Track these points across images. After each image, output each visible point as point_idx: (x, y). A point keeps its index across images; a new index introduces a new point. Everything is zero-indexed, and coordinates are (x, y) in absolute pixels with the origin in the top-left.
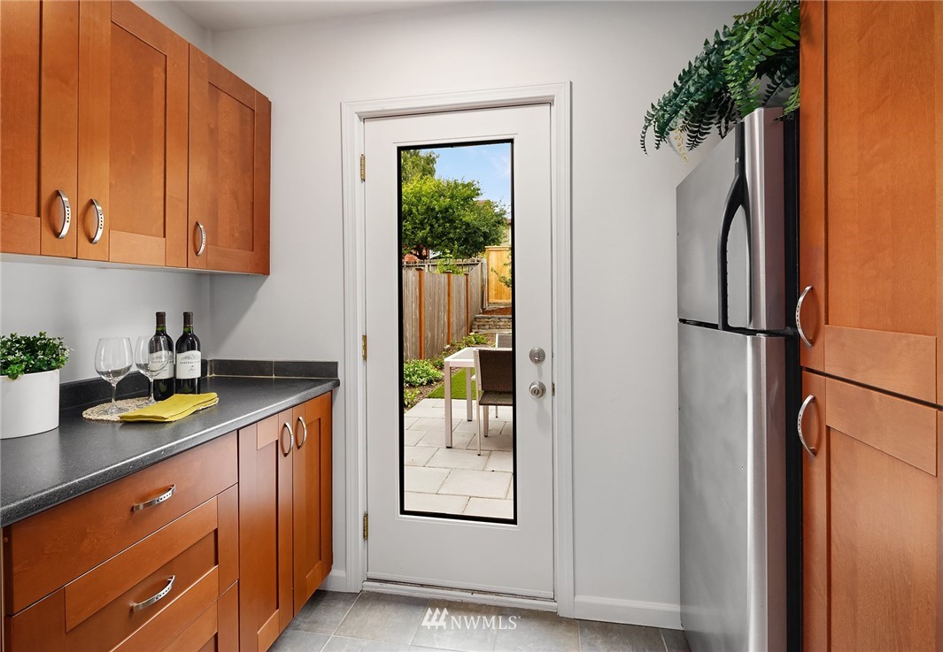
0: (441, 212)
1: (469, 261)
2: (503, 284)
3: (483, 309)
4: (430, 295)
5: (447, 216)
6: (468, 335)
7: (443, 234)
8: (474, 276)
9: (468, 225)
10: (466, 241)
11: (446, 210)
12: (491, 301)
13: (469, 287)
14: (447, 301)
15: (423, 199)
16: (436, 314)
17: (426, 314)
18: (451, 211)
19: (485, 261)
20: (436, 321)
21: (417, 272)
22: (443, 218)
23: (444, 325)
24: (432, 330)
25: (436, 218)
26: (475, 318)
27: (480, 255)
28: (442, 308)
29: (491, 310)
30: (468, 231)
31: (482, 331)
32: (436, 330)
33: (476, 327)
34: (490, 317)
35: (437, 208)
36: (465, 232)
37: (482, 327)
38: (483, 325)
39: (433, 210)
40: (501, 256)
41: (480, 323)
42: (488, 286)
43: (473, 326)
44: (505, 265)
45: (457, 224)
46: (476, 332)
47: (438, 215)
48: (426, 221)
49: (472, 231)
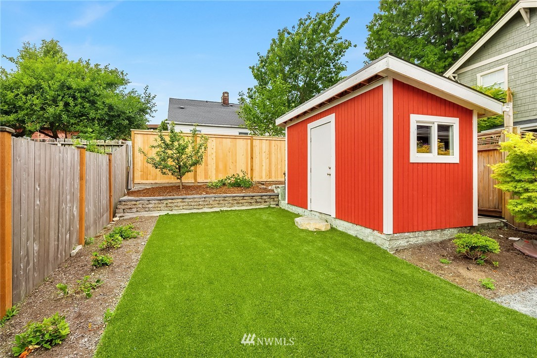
0: (80, 91)
1: (113, 142)
2: (150, 166)
3: (128, 190)
5: (88, 96)
6: (111, 220)
8: (119, 157)
9: (111, 108)
10: (109, 122)
11: (86, 90)
12: (136, 181)
13: (113, 169)
14: (77, 186)
15: (56, 75)
18: (92, 92)
19: (130, 143)
22: (83, 98)
23: (72, 220)
25: (75, 98)
26: (121, 202)
28: (68, 197)
29: (138, 191)
30: (112, 113)
31: (128, 216)
32: (52, 233)
33: (121, 211)
34: (137, 198)
35: (74, 86)
36: (108, 114)
37: (129, 211)
38: (130, 208)
39: (69, 88)
40: (147, 140)
41: (126, 207)
42: (133, 168)
43: (117, 211)
44: (153, 147)
45: (99, 104)
46: (121, 217)
47: (76, 94)
48: (60, 98)
49: (116, 113)
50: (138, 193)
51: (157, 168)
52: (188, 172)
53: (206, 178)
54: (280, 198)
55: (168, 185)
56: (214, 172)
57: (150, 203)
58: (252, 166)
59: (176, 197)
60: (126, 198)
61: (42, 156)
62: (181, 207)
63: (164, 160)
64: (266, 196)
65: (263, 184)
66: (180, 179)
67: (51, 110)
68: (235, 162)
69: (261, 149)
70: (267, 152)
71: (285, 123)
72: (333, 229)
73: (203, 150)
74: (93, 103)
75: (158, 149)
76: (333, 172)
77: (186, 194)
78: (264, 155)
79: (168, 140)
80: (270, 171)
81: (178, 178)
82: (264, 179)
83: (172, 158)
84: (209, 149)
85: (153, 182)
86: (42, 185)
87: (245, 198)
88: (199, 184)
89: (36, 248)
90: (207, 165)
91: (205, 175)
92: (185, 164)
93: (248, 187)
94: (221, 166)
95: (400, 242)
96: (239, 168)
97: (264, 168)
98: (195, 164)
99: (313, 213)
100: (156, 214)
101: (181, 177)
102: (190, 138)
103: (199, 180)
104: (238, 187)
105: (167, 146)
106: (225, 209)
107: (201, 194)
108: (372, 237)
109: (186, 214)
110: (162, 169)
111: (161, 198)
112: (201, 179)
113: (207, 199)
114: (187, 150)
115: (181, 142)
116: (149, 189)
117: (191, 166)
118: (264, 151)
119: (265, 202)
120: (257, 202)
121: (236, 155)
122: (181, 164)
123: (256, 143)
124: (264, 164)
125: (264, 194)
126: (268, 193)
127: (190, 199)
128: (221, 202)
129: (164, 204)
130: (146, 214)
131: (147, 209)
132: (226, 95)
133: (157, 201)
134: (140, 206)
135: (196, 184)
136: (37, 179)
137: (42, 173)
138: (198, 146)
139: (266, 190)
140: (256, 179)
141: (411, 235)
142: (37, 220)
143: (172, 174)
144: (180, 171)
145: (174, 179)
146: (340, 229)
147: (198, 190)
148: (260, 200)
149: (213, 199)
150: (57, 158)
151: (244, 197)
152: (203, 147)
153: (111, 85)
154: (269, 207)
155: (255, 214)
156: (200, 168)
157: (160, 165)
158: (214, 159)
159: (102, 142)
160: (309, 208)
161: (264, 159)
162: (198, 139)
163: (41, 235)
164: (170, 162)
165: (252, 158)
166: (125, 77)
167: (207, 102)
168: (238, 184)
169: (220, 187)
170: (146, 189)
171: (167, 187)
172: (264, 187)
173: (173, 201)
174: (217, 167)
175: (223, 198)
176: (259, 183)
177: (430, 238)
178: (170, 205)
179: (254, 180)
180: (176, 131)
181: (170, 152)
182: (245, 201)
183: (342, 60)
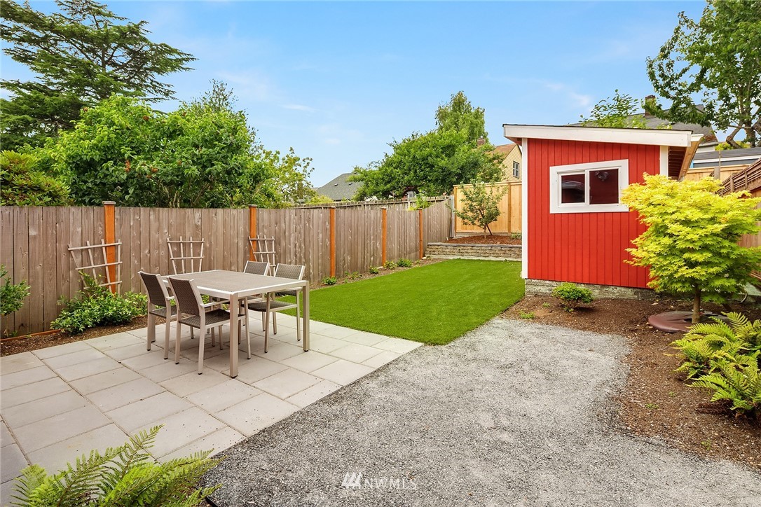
3: (450, 237)
6: (421, 258)
12: (457, 230)
13: (425, 219)
19: (453, 197)
20: (361, 247)
23: (376, 250)
26: (428, 245)
28: (372, 237)
31: (433, 257)
32: (360, 254)
33: (428, 252)
37: (433, 253)
38: (434, 251)
41: (432, 249)
46: (428, 257)
50: (457, 241)
61: (353, 216)
62: (470, 254)
66: (486, 229)
67: (406, 178)
86: (353, 230)
89: (349, 259)
100: (451, 257)
106: (510, 259)
107: (488, 243)
109: (472, 260)
112: (515, 229)
113: (493, 248)
129: (458, 250)
130: (444, 257)
133: (453, 247)
134: (441, 250)
135: (509, 235)
136: (350, 227)
137: (353, 223)
142: (350, 246)
150: (363, 216)
163: (353, 253)
170: (464, 238)
173: (465, 248)
178: (461, 251)
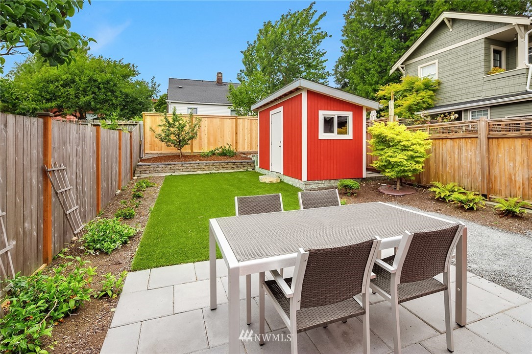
0: (103, 83)
1: (129, 122)
2: (158, 140)
3: (140, 158)
4: (105, 149)
5: (109, 86)
6: (132, 179)
7: (105, 101)
8: (135, 133)
9: (127, 95)
11: (108, 82)
12: (146, 152)
13: (132, 141)
14: (118, 153)
15: (85, 71)
16: (110, 166)
17: (102, 167)
18: (112, 83)
19: (141, 123)
20: (110, 172)
21: (94, 128)
22: (105, 88)
23: (116, 174)
24: (107, 180)
25: (99, 88)
26: (138, 166)
27: (137, 118)
28: (115, 160)
29: (148, 159)
30: (127, 100)
31: (143, 176)
33: (139, 172)
34: (149, 164)
35: (99, 80)
36: (124, 100)
37: (143, 172)
38: (145, 171)
39: (95, 81)
40: (155, 120)
41: (142, 169)
42: (144, 141)
43: (136, 172)
44: (160, 126)
45: (118, 93)
46: (138, 176)
47: (100, 86)
48: (89, 89)
49: (130, 100)
51: (162, 141)
52: (186, 144)
53: (200, 149)
54: (255, 164)
55: (170, 155)
56: (206, 144)
57: (159, 167)
58: (236, 140)
59: (177, 163)
60: (140, 163)
62: (181, 170)
63: (168, 136)
64: (245, 162)
65: (244, 154)
66: (180, 150)
68: (223, 136)
69: (244, 126)
70: (249, 128)
71: (258, 108)
72: (282, 181)
73: (197, 128)
74: (113, 92)
75: (163, 128)
76: (282, 144)
77: (184, 161)
78: (246, 131)
79: (171, 120)
80: (251, 144)
81: (178, 149)
82: (246, 150)
83: (174, 134)
84: (203, 128)
85: (159, 152)
87: (229, 164)
88: (194, 154)
90: (201, 139)
91: (199, 147)
92: (184, 139)
93: (232, 156)
94: (212, 140)
95: (312, 186)
96: (226, 141)
97: (246, 141)
98: (191, 138)
99: (273, 172)
100: (163, 175)
101: (181, 149)
102: (188, 119)
103: (195, 151)
104: (225, 156)
105: (170, 125)
106: (213, 172)
107: (196, 160)
108: (298, 184)
110: (166, 142)
111: (167, 163)
112: (196, 150)
113: (200, 164)
114: (185, 128)
115: (181, 122)
116: (156, 157)
117: (188, 140)
118: (246, 127)
119: (244, 167)
120: (237, 167)
121: (224, 131)
122: (181, 138)
123: (240, 121)
124: (246, 138)
125: (243, 161)
126: (247, 161)
127: (187, 164)
128: (211, 167)
129: (169, 168)
130: (156, 175)
131: (157, 171)
132: (220, 75)
133: (164, 166)
134: (152, 169)
135: (192, 154)
137: (107, 145)
138: (193, 125)
139: (246, 158)
140: (240, 150)
141: (320, 182)
143: (174, 146)
144: (180, 144)
145: (175, 150)
146: (285, 181)
147: (194, 158)
148: (240, 166)
149: (205, 164)
151: (227, 163)
152: (197, 126)
153: (125, 77)
154: (247, 171)
155: (234, 175)
156: (195, 142)
157: (165, 139)
158: (207, 134)
159: (121, 122)
160: (270, 170)
161: (246, 135)
162: (194, 119)
164: (173, 137)
165: (236, 133)
166: (136, 69)
167: (203, 81)
168: (224, 154)
169: (211, 156)
170: (154, 157)
171: (170, 156)
172: (245, 156)
173: (175, 166)
174: (209, 140)
175: (212, 164)
176: (242, 153)
177: (333, 185)
178: (173, 168)
179: (238, 151)
180: (177, 113)
181: (172, 130)
182: (229, 166)
183: (320, 48)
